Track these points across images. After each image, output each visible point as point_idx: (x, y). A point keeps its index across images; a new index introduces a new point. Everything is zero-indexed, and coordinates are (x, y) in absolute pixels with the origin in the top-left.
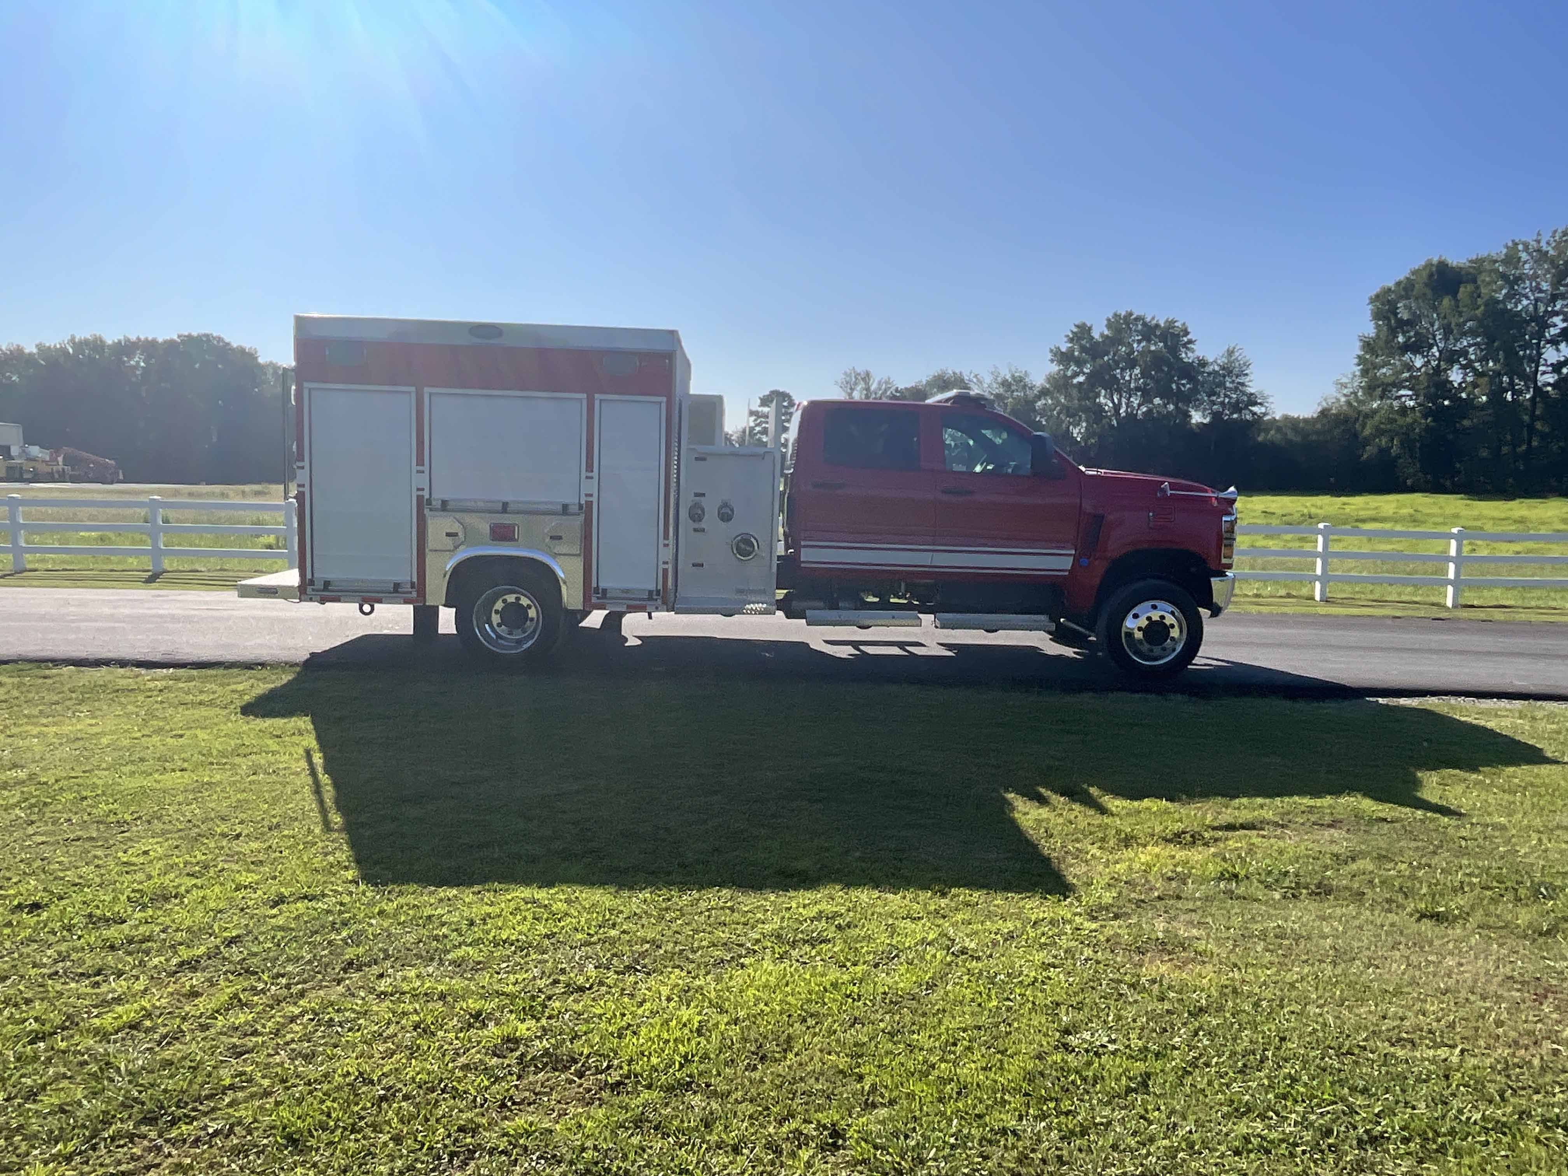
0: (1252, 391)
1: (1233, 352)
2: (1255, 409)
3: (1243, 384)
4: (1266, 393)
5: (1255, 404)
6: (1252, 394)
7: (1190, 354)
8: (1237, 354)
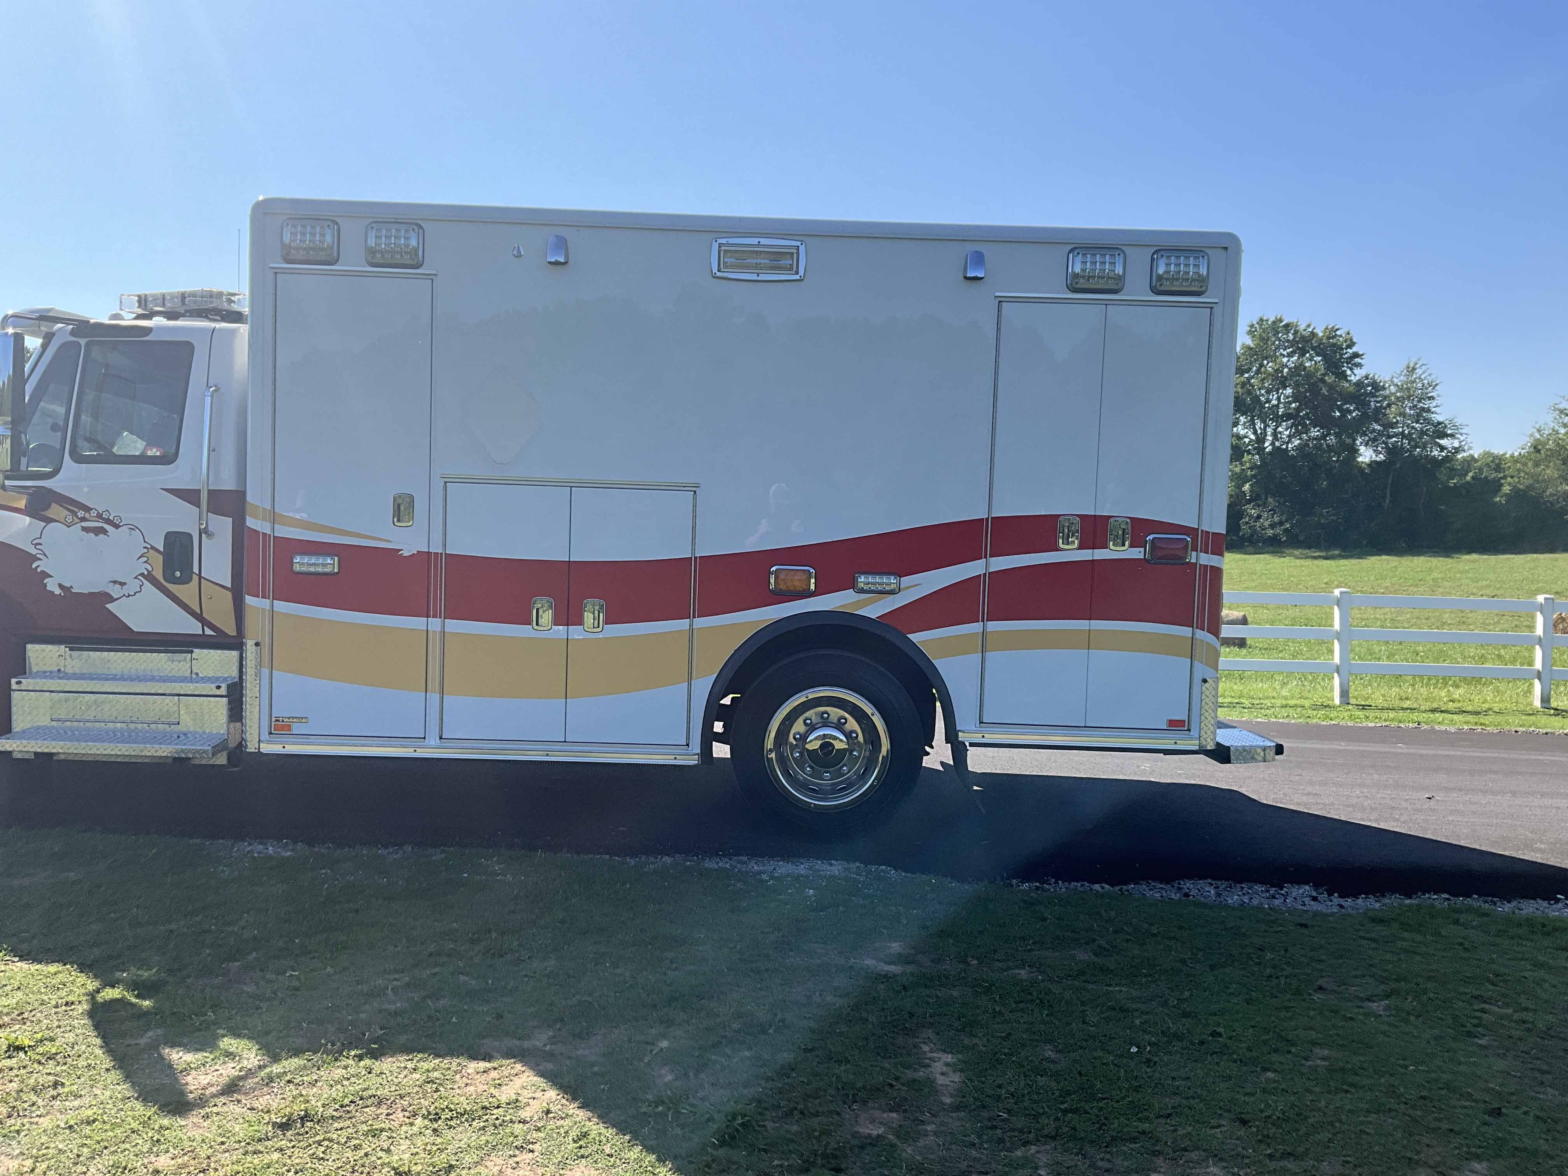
0: (1440, 419)
1: (1414, 369)
2: (1443, 442)
3: (1428, 410)
4: (1458, 422)
5: (1444, 435)
6: (1439, 423)
7: (1357, 371)
8: (1419, 371)
